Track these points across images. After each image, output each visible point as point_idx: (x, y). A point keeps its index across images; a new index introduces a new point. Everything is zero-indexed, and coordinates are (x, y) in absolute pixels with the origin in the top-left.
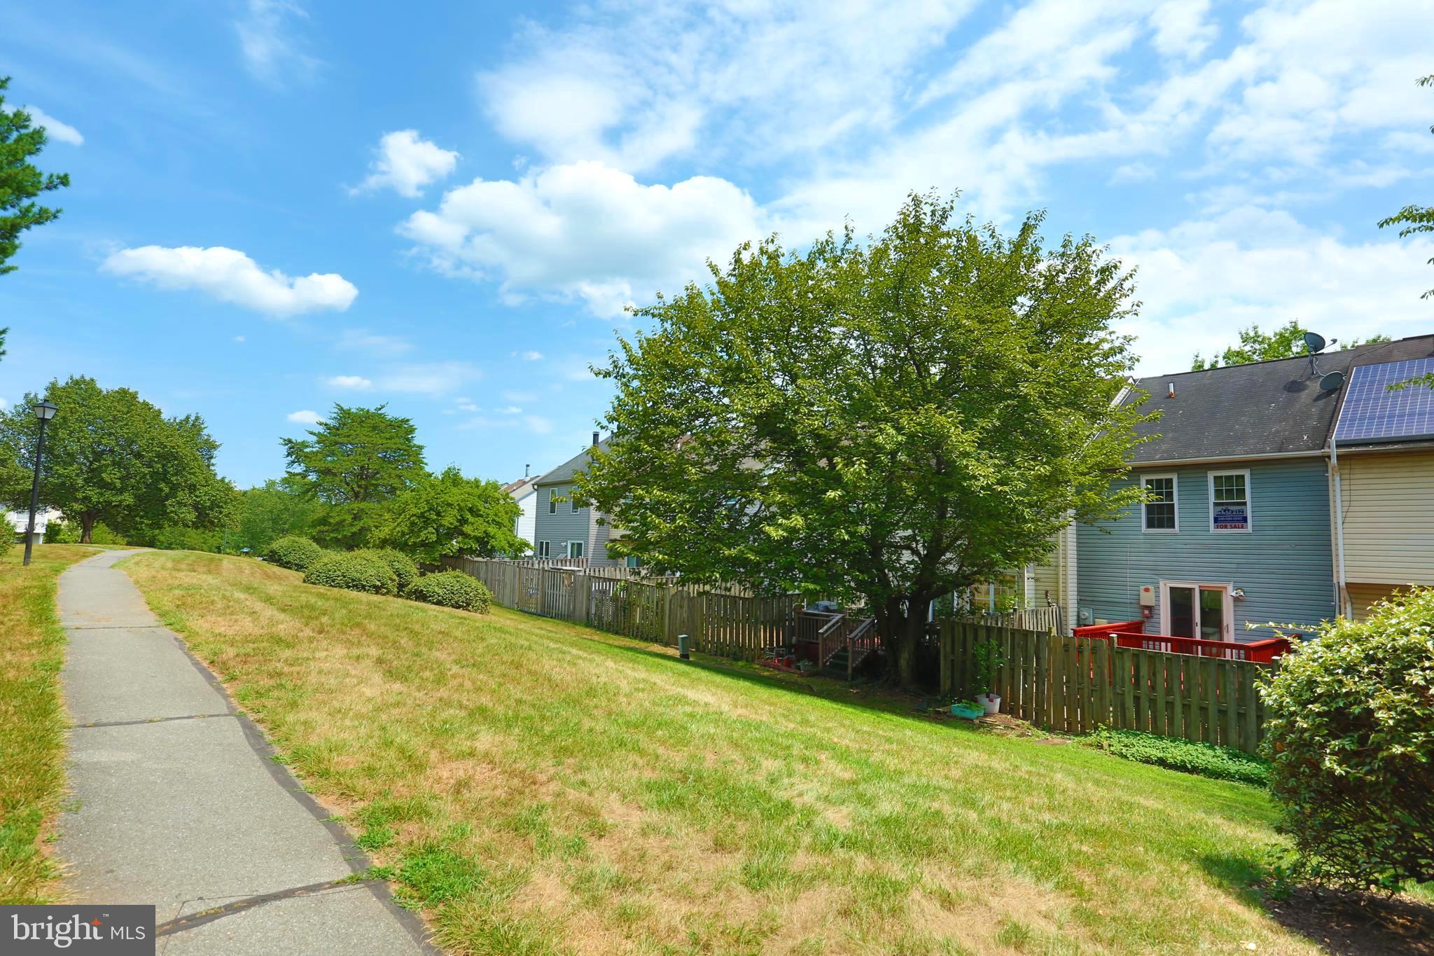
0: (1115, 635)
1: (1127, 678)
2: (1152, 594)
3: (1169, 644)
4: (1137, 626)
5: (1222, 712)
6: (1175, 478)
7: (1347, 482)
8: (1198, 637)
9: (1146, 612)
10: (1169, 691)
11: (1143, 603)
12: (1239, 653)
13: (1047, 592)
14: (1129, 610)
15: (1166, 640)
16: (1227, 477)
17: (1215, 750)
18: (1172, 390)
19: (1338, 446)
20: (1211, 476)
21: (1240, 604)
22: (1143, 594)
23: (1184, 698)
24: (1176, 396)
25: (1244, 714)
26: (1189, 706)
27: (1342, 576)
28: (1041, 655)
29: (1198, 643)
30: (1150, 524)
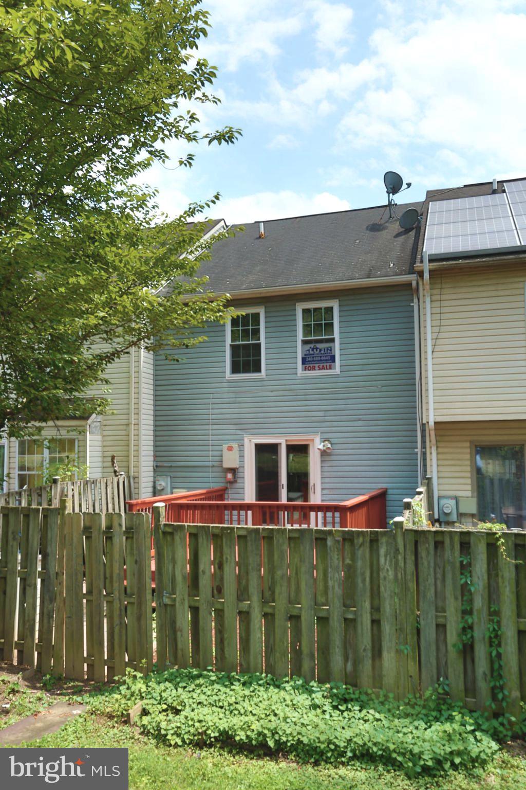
0: (162, 504)
1: (179, 578)
2: (235, 454)
3: (250, 513)
4: (220, 494)
5: (323, 621)
6: (261, 311)
7: (437, 304)
8: (284, 500)
9: (230, 476)
10: (242, 594)
11: (226, 465)
12: (325, 517)
13: (113, 458)
14: (211, 474)
15: (248, 507)
16: (315, 310)
17: (310, 692)
18: (262, 230)
19: (430, 261)
20: (300, 308)
21: (327, 458)
22: (226, 453)
23: (264, 602)
24: (266, 237)
25: (354, 621)
26: (273, 615)
27: (432, 414)
28: (49, 550)
29: (285, 508)
30: (235, 369)
